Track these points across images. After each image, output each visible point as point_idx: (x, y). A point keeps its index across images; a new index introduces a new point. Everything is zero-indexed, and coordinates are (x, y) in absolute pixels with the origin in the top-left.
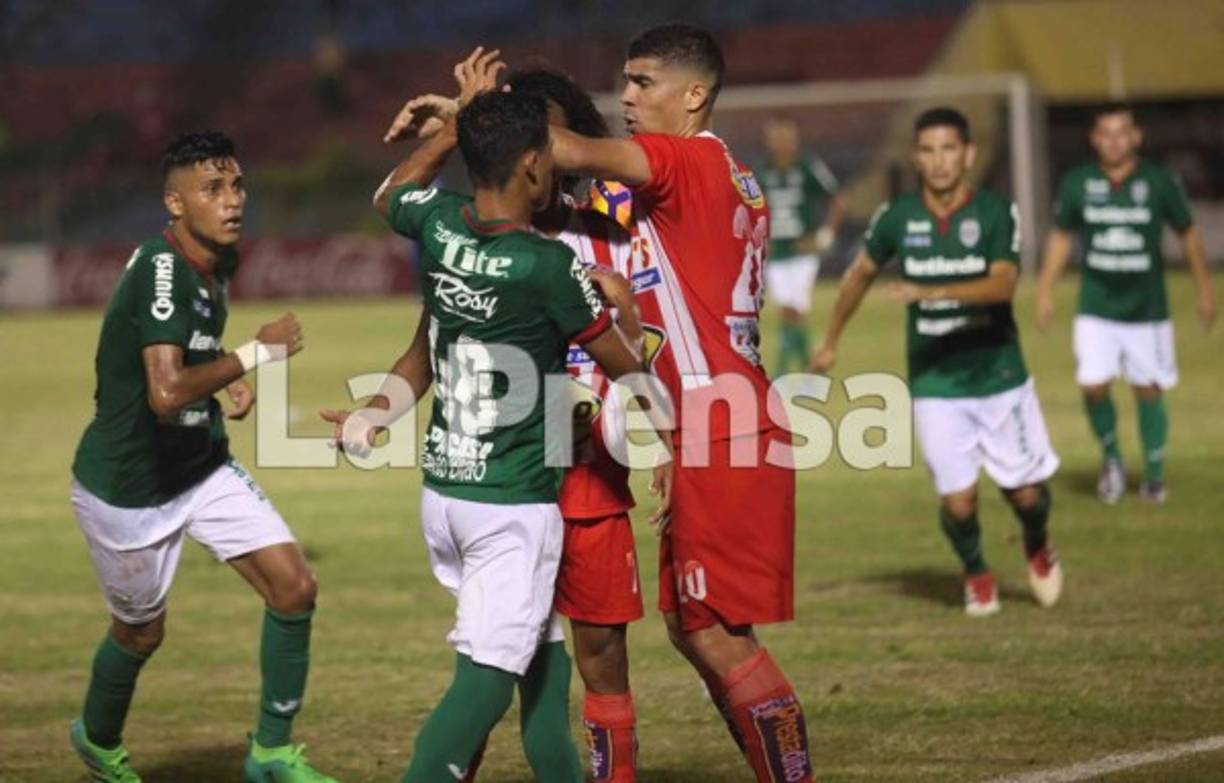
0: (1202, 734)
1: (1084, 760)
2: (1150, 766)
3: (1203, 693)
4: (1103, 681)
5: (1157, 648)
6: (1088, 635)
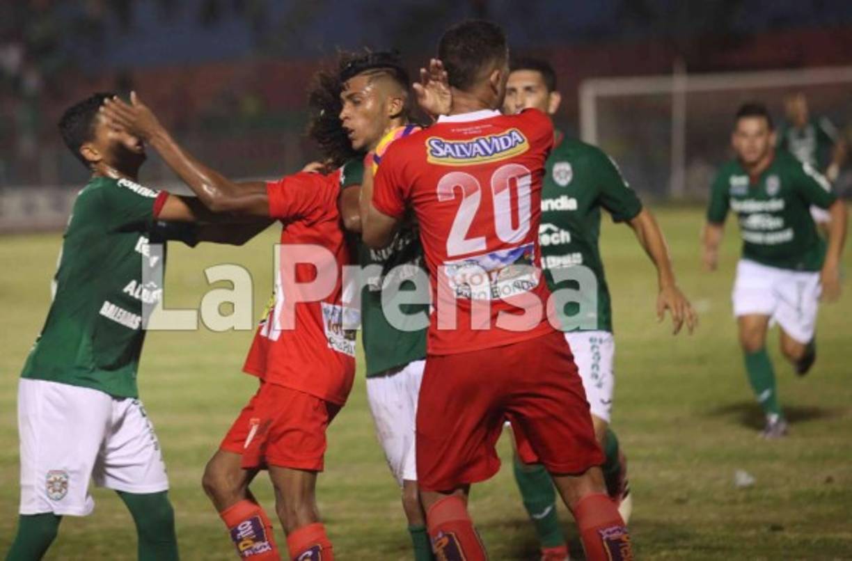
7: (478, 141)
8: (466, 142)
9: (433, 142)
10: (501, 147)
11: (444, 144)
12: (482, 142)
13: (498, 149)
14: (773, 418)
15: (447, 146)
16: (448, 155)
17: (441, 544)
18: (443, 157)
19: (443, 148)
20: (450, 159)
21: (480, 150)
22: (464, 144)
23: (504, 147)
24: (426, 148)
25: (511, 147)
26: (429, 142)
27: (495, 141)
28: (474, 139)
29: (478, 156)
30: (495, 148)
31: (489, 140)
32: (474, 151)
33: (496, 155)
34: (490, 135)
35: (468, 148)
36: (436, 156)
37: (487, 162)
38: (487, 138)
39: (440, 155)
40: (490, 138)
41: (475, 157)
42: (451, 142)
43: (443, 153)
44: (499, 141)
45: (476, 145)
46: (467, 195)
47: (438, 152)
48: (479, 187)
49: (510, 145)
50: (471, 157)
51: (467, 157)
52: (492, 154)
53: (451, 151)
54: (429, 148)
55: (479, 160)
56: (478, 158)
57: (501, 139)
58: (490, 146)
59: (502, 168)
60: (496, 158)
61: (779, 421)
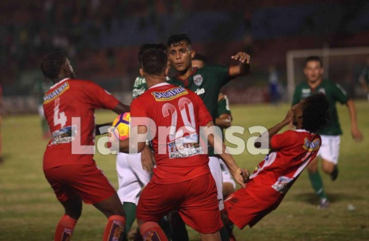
7: (169, 91)
8: (165, 92)
9: (154, 93)
10: (178, 92)
11: (158, 93)
12: (171, 91)
13: (177, 93)
14: (324, 200)
15: (160, 94)
16: (162, 97)
17: (150, 236)
18: (160, 98)
19: (159, 95)
20: (163, 98)
21: (171, 94)
22: (165, 93)
23: (179, 92)
24: (153, 96)
25: (182, 92)
26: (153, 93)
27: (175, 90)
28: (168, 91)
29: (171, 96)
30: (176, 93)
31: (173, 90)
32: (169, 95)
33: (177, 95)
34: (173, 88)
35: (167, 94)
36: (158, 98)
37: (175, 98)
38: (172, 89)
39: (159, 97)
40: (173, 89)
41: (170, 97)
42: (161, 92)
43: (160, 97)
44: (177, 90)
45: (169, 93)
46: (173, 113)
47: (158, 97)
48: (175, 108)
49: (181, 91)
50: (169, 97)
51: (168, 97)
52: (176, 95)
53: (162, 95)
54: (155, 96)
55: (172, 98)
56: (172, 97)
57: (178, 89)
58: (174, 92)
59: (180, 100)
60: (178, 96)
61: (326, 202)
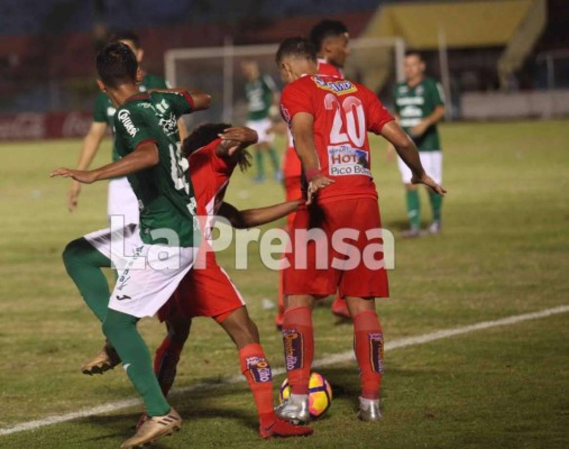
0: (479, 321)
1: (428, 333)
2: (456, 335)
3: (479, 304)
4: (436, 299)
5: (460, 285)
6: (430, 279)
